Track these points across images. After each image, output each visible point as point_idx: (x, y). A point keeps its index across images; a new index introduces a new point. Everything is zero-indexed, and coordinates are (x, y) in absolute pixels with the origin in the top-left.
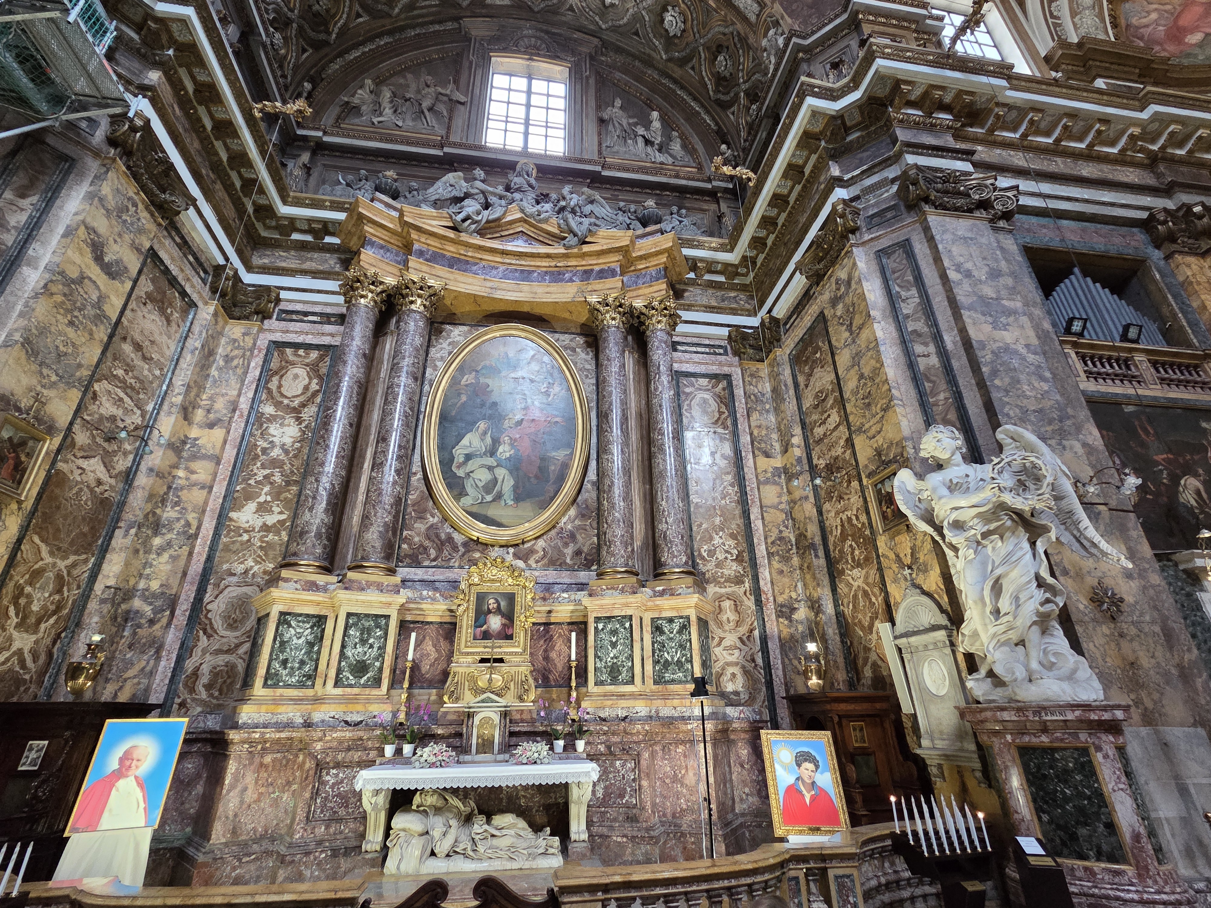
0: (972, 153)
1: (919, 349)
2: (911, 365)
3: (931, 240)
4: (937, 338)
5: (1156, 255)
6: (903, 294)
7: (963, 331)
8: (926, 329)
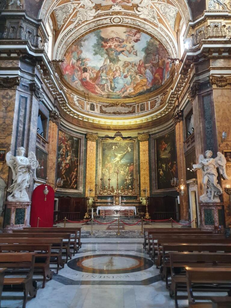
0: (42, 83)
1: (20, 125)
2: (17, 128)
3: (31, 102)
4: (24, 125)
5: (49, 118)
6: (22, 110)
7: (29, 127)
8: (23, 121)
